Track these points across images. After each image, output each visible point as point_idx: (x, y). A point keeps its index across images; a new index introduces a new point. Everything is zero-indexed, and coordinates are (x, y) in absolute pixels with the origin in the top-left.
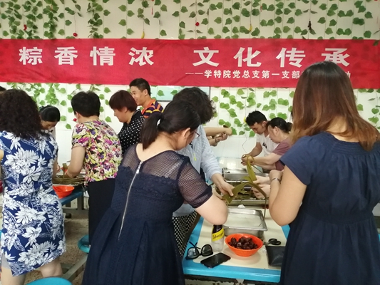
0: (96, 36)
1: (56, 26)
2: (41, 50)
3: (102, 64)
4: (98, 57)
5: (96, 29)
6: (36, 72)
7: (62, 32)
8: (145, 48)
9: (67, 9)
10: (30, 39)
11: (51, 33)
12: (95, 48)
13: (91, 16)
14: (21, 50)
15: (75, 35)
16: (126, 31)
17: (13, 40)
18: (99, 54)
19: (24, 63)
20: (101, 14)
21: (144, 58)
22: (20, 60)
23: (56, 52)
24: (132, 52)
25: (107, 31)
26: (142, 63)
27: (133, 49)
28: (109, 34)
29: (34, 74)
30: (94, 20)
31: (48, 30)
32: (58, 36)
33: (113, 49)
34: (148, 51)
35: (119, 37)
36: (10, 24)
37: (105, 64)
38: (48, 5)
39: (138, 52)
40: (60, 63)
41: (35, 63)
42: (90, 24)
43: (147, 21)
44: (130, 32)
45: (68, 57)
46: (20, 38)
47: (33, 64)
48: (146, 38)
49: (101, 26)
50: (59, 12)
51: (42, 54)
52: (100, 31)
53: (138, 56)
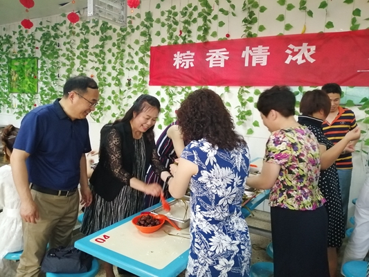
0: (250, 35)
1: (209, 28)
2: (193, 54)
3: (254, 64)
4: (251, 58)
5: (250, 28)
6: (188, 76)
7: (214, 34)
8: (305, 45)
9: (221, 10)
10: (184, 44)
11: (204, 36)
12: (248, 48)
13: (246, 15)
14: (175, 55)
15: (228, 36)
16: (283, 27)
17: (169, 47)
18: (252, 54)
19: (178, 67)
20: (256, 11)
21: (303, 55)
22: (174, 65)
23: (208, 54)
24: (290, 49)
25: (262, 28)
26: (300, 61)
27: (291, 46)
28: (264, 31)
29: (186, 77)
30: (249, 18)
31: (201, 33)
32: (210, 39)
33: (268, 48)
34: (309, 47)
35: (275, 33)
36: (168, 31)
37: (258, 65)
38: (203, 8)
39: (296, 49)
40: (211, 65)
41: (187, 67)
42: (244, 23)
43: (310, 14)
44: (288, 27)
45: (219, 59)
46: (176, 43)
47: (185, 67)
48: (306, 32)
49: (256, 24)
50: (213, 14)
51: (194, 57)
52: (255, 30)
53: (297, 53)
